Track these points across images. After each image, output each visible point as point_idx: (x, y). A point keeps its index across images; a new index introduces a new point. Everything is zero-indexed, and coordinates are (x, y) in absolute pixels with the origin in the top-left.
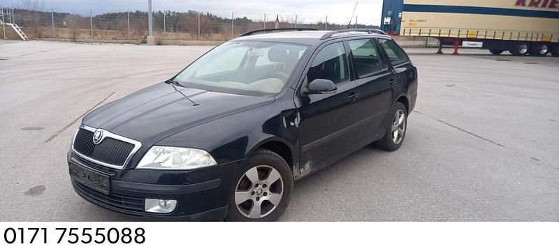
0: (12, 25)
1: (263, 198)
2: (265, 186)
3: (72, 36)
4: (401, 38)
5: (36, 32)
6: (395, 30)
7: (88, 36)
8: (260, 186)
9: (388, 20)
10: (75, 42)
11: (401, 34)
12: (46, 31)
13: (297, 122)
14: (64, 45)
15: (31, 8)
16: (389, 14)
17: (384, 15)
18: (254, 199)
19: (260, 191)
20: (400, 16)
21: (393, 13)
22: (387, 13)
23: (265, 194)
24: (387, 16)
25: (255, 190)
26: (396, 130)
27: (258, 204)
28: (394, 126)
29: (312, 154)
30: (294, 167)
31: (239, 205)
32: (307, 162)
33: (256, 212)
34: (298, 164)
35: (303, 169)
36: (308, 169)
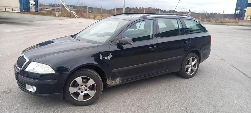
0: (73, 12)
1: (85, 92)
2: (86, 86)
3: (94, 17)
4: (245, 21)
5: (81, 15)
6: (241, 16)
7: (100, 17)
8: (84, 86)
9: (238, 11)
10: (95, 19)
11: (245, 19)
12: (85, 15)
13: (109, 58)
14: (90, 20)
15: (80, 5)
16: (239, 8)
17: (237, 9)
18: (80, 92)
19: (83, 89)
20: (245, 9)
21: (242, 8)
22: (238, 8)
23: (86, 90)
24: (238, 9)
25: (81, 88)
26: (190, 67)
27: (82, 94)
28: (188, 65)
29: (121, 74)
30: (107, 79)
31: (72, 94)
32: (117, 77)
33: (81, 98)
34: (111, 78)
35: (114, 81)
36: (118, 81)
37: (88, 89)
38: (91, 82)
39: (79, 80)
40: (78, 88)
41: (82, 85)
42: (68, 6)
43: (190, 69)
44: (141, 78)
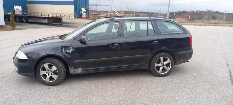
1: (50, 75)
2: (51, 71)
13: (70, 51)
18: (47, 75)
19: (49, 73)
26: (161, 66)
27: (48, 77)
28: (159, 64)
29: (82, 65)
30: (70, 68)
31: (42, 75)
32: (79, 67)
33: (47, 79)
34: (73, 67)
35: (76, 70)
36: (79, 70)
37: (52, 74)
38: (54, 68)
39: (46, 66)
40: (46, 72)
41: (48, 70)
42: (118, 12)
43: (161, 68)
44: (103, 70)
